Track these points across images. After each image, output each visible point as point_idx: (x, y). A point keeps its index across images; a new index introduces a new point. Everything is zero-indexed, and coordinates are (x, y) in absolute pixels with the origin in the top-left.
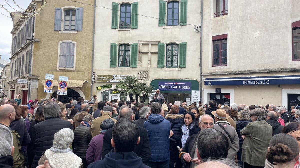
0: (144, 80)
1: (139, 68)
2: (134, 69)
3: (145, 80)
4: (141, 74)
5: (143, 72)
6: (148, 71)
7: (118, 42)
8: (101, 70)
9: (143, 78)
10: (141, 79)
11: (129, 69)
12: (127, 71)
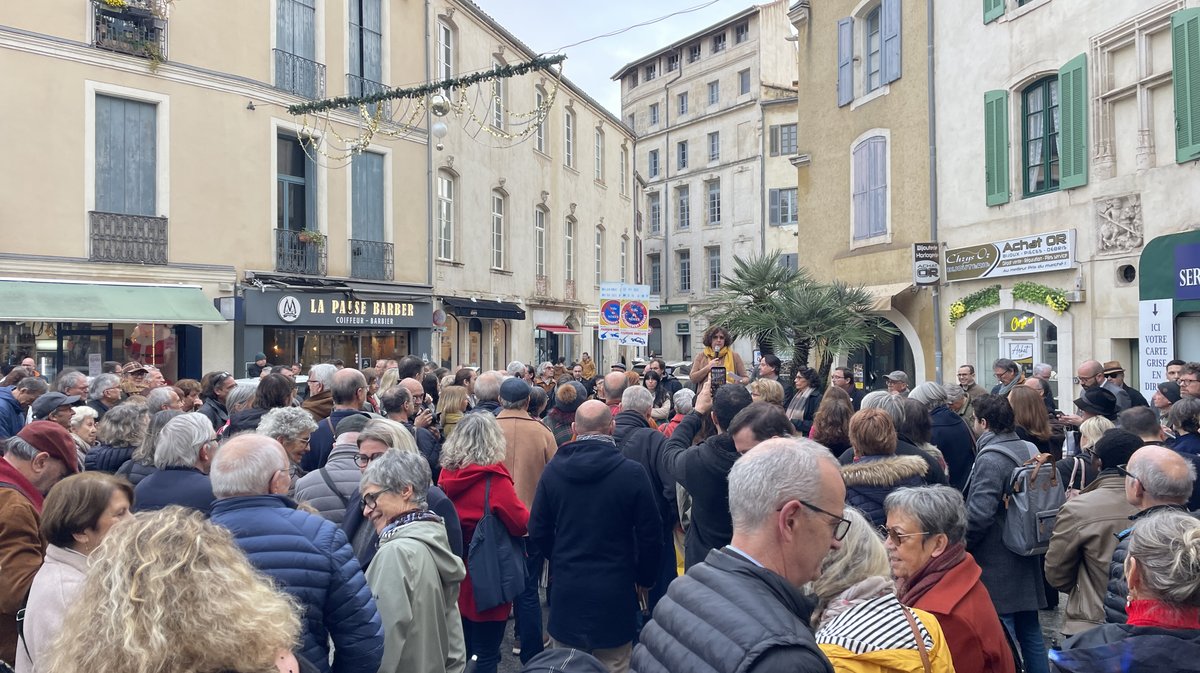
0: (1123, 247)
1: (1098, 186)
2: (1080, 197)
3: (1127, 244)
4: (1110, 215)
5: (1116, 203)
6: (1138, 197)
7: (1011, 76)
8: (962, 227)
9: (1122, 238)
10: (1114, 247)
11: (1059, 201)
12: (1051, 211)
